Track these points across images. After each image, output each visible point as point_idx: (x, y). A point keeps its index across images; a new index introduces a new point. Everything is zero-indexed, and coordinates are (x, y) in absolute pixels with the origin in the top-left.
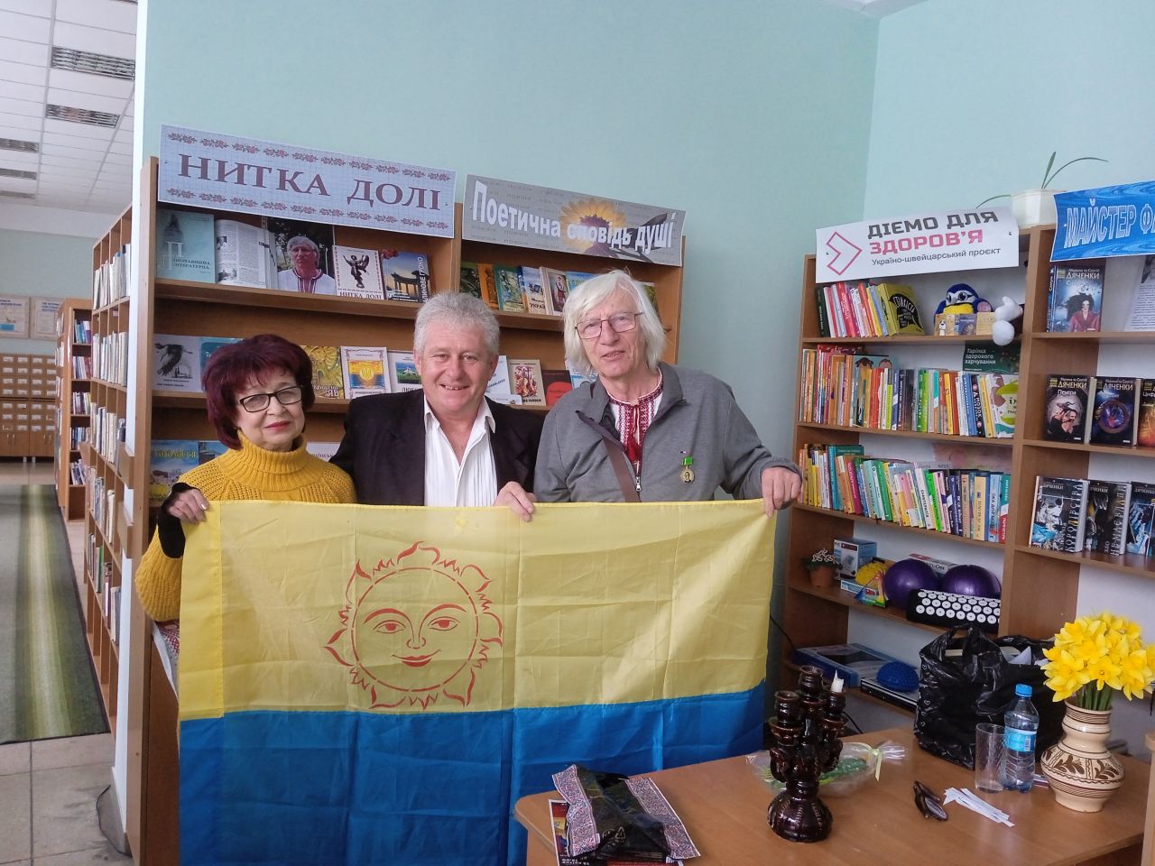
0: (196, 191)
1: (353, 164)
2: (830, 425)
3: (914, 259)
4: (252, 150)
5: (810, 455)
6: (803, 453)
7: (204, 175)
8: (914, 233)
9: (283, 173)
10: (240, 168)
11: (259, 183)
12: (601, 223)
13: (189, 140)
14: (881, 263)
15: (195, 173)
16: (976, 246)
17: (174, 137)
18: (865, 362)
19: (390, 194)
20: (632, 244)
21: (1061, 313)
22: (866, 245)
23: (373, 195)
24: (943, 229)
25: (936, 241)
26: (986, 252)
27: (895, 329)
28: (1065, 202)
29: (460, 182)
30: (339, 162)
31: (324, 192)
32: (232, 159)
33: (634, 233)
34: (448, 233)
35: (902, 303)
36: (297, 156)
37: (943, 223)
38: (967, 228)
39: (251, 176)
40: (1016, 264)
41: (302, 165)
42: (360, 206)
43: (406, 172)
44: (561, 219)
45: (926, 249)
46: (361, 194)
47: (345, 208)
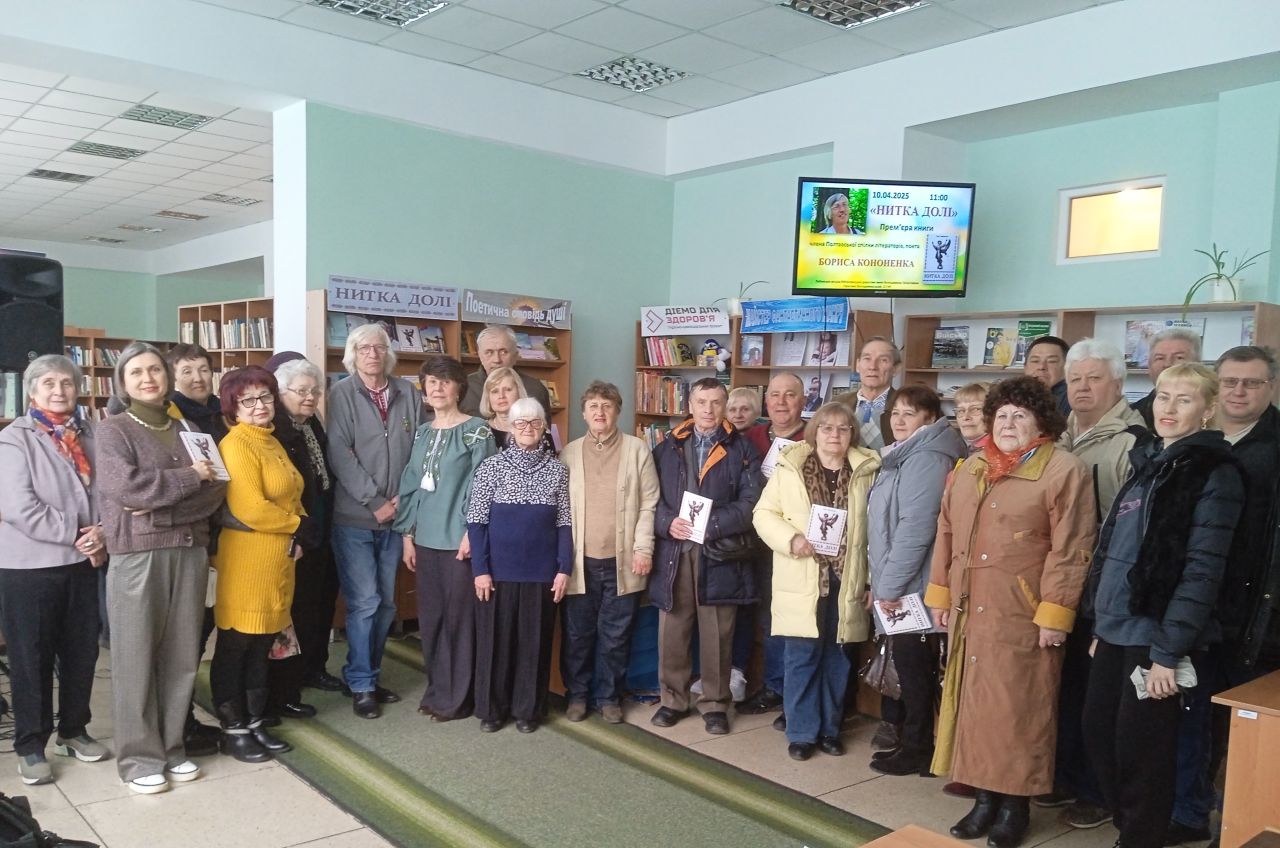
0: (344, 304)
1: (412, 287)
2: (651, 413)
3: (686, 327)
4: (367, 284)
5: (642, 430)
6: (639, 429)
7: (346, 297)
8: (686, 314)
9: (380, 293)
10: (362, 293)
11: (370, 299)
12: (531, 309)
13: (340, 281)
14: (672, 328)
15: (342, 296)
16: (712, 323)
17: (334, 280)
18: (667, 379)
19: (427, 300)
20: (545, 319)
21: (746, 357)
22: (664, 317)
23: (420, 302)
24: (698, 314)
25: (696, 319)
26: (715, 326)
27: (680, 363)
28: (746, 306)
29: (459, 294)
30: (405, 287)
31: (398, 301)
32: (358, 288)
33: (545, 313)
34: (455, 318)
35: (684, 348)
36: (386, 285)
37: (698, 311)
38: (708, 314)
39: (366, 295)
40: (728, 333)
41: (388, 289)
42: (414, 307)
43: (435, 289)
44: (509, 308)
45: (691, 323)
46: (415, 301)
47: (406, 307)
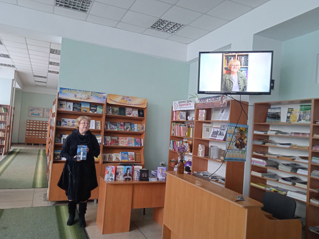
3: (184, 107)
8: (183, 103)
14: (180, 108)
16: (190, 106)
22: (178, 104)
24: (186, 103)
25: (186, 105)
26: (191, 107)
38: (189, 103)
40: (194, 109)
45: (185, 106)
